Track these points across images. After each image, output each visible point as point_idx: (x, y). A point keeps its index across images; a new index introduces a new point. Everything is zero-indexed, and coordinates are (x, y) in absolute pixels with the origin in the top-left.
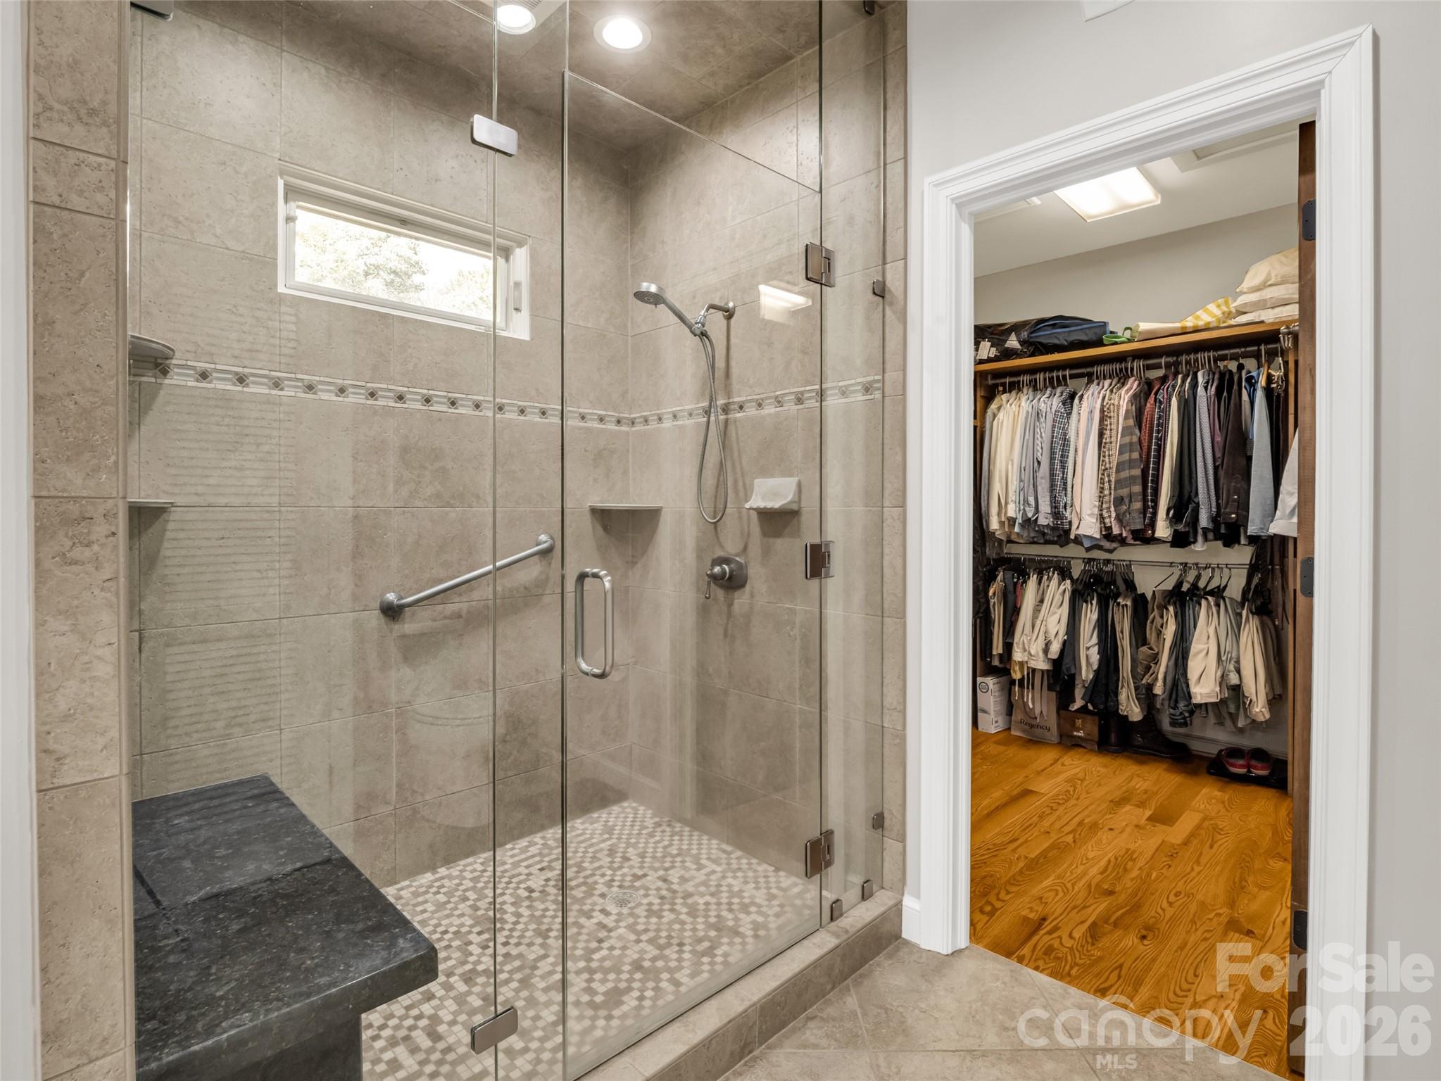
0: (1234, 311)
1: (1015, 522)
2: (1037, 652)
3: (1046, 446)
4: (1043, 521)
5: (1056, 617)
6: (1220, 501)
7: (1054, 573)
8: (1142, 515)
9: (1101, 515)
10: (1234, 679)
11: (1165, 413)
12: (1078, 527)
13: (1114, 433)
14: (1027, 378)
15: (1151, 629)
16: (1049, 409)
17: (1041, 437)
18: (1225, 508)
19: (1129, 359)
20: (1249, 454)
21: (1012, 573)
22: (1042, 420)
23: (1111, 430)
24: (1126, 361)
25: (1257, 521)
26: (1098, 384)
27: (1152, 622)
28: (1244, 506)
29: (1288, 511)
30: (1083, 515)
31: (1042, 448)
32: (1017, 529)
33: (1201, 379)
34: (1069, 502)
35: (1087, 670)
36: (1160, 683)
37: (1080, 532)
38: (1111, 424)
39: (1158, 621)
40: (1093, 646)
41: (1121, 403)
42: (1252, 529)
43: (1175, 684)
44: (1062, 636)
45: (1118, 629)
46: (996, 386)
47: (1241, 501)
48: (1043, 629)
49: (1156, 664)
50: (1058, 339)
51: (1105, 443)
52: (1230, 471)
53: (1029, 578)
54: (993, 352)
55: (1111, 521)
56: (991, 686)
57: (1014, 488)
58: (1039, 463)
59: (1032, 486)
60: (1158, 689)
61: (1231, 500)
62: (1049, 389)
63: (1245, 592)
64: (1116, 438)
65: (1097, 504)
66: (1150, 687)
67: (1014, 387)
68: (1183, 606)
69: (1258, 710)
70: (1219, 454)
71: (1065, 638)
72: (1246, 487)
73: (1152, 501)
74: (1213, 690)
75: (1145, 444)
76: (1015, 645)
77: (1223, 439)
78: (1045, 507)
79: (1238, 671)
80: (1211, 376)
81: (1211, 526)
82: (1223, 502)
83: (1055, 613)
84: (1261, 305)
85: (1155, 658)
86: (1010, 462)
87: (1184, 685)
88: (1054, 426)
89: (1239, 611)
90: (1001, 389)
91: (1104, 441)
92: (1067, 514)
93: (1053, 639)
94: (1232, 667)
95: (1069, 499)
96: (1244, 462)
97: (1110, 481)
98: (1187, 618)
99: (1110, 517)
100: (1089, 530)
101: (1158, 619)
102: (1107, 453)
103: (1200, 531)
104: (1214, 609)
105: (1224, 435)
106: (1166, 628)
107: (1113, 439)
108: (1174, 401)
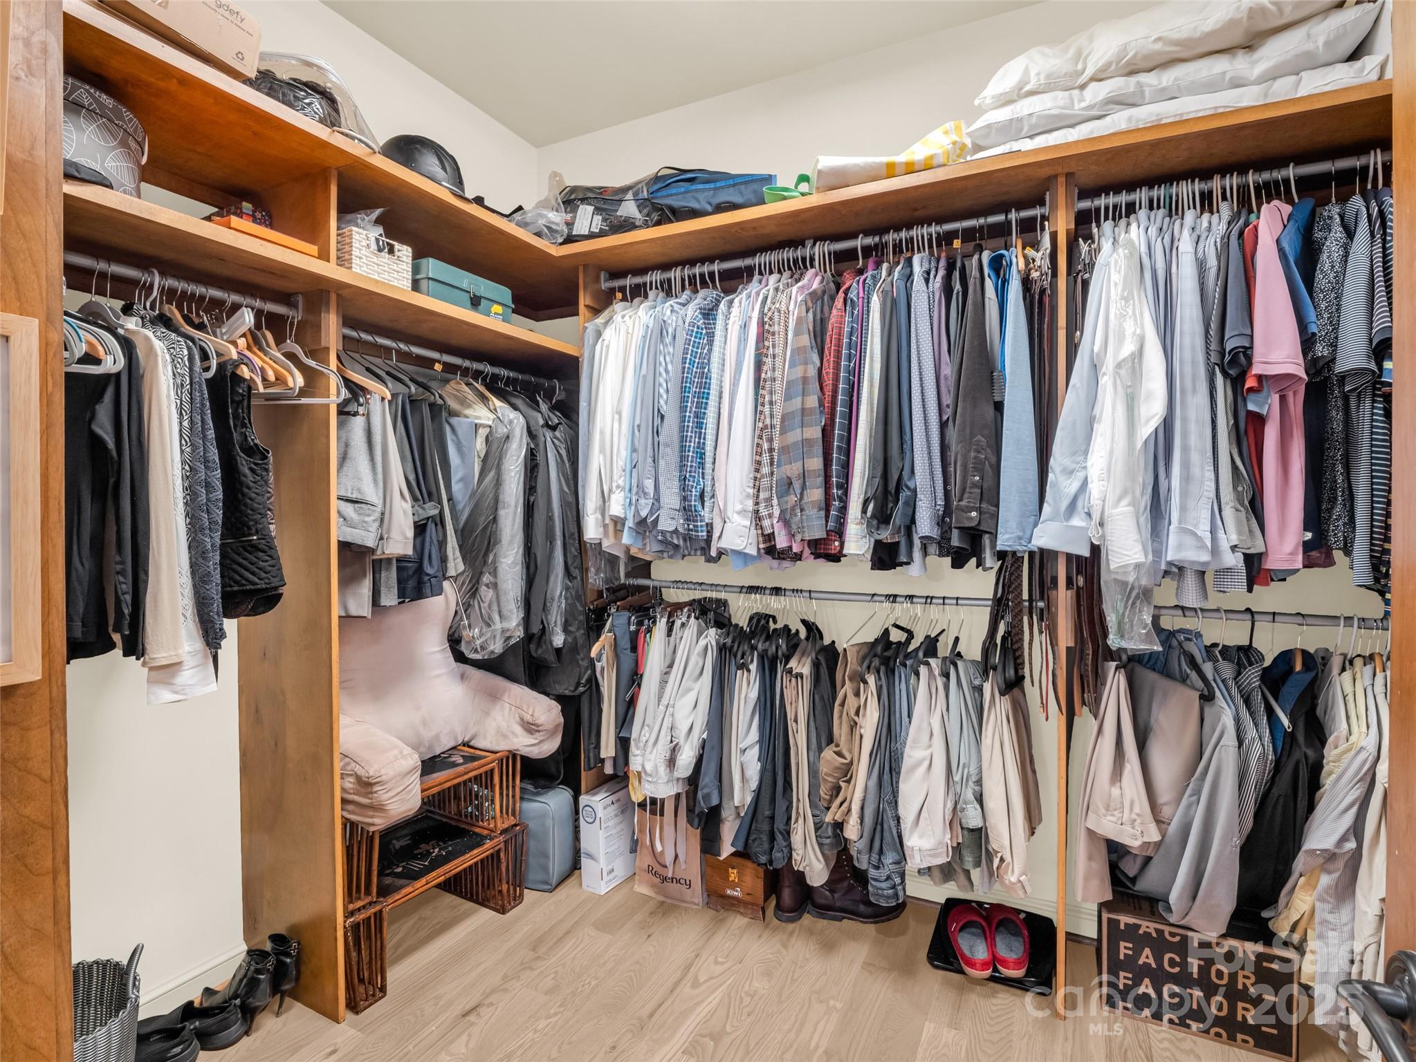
0: (968, 142)
1: (624, 525)
2: (656, 767)
3: (674, 387)
4: (666, 524)
5: (691, 697)
6: (949, 488)
7: (689, 617)
8: (823, 513)
9: (757, 512)
10: (973, 819)
11: (862, 322)
12: (720, 537)
13: (778, 361)
14: (656, 277)
15: (841, 717)
16: (680, 322)
17: (667, 371)
18: (960, 500)
19: (809, 243)
20: (997, 399)
21: (627, 614)
22: (668, 340)
23: (774, 356)
24: (804, 246)
25: (1013, 524)
26: (760, 282)
27: (843, 704)
28: (990, 495)
29: (1064, 504)
30: (729, 514)
31: (667, 391)
32: (626, 539)
33: (917, 269)
34: (708, 489)
35: (743, 788)
36: (854, 820)
37: (724, 544)
38: (774, 346)
39: (852, 702)
40: (751, 746)
41: (791, 308)
42: (1005, 541)
43: (879, 822)
44: (699, 734)
45: (790, 716)
46: (612, 291)
47: (985, 485)
48: (667, 724)
49: (848, 782)
50: (698, 200)
51: (765, 380)
52: (968, 430)
53: (655, 623)
54: (598, 223)
55: (772, 524)
56: (600, 813)
57: (621, 463)
58: (662, 417)
59: (650, 460)
60: (852, 831)
61: (969, 484)
62: (687, 292)
63: (987, 650)
64: (782, 370)
65: (751, 491)
66: (839, 826)
67: (639, 292)
68: (891, 672)
69: (1013, 879)
70: (948, 400)
71: (705, 736)
72: (993, 460)
73: (840, 486)
74: (940, 843)
75: (828, 382)
76: (632, 742)
77: (956, 367)
78: (671, 499)
79: (980, 799)
80: (933, 264)
81: (935, 533)
82: (955, 490)
83: (689, 690)
84: (1012, 129)
85: (847, 772)
86: (617, 416)
87: (893, 823)
88: (685, 352)
89: (977, 682)
90: (619, 295)
91: (763, 375)
92: (706, 513)
93: (682, 742)
94: (969, 795)
95: (709, 483)
96: (990, 411)
97: (771, 450)
98: (897, 697)
99: (770, 516)
100: (738, 541)
101: (850, 697)
102: (767, 399)
103: (917, 543)
104: (940, 681)
105: (957, 360)
106: (864, 715)
107: (778, 374)
108: (875, 301)
